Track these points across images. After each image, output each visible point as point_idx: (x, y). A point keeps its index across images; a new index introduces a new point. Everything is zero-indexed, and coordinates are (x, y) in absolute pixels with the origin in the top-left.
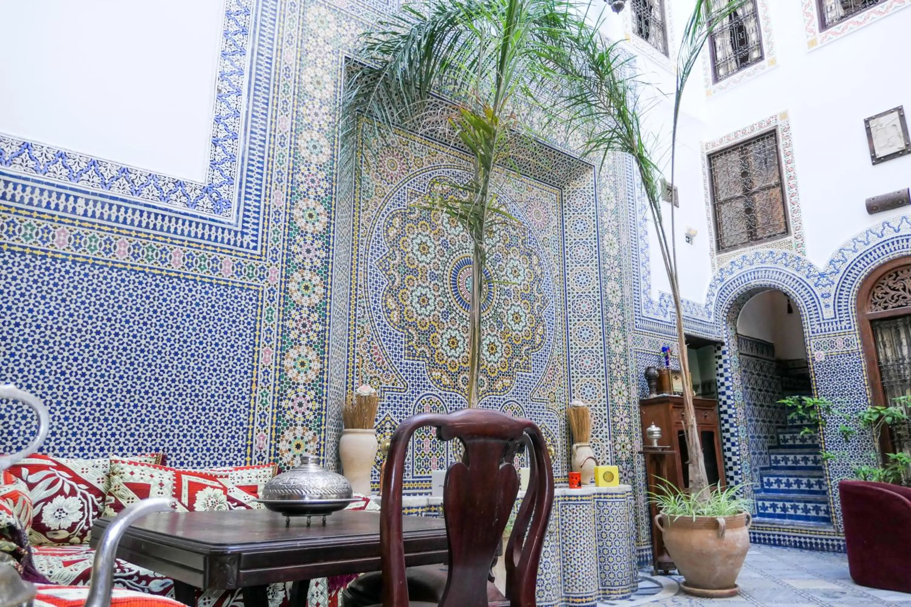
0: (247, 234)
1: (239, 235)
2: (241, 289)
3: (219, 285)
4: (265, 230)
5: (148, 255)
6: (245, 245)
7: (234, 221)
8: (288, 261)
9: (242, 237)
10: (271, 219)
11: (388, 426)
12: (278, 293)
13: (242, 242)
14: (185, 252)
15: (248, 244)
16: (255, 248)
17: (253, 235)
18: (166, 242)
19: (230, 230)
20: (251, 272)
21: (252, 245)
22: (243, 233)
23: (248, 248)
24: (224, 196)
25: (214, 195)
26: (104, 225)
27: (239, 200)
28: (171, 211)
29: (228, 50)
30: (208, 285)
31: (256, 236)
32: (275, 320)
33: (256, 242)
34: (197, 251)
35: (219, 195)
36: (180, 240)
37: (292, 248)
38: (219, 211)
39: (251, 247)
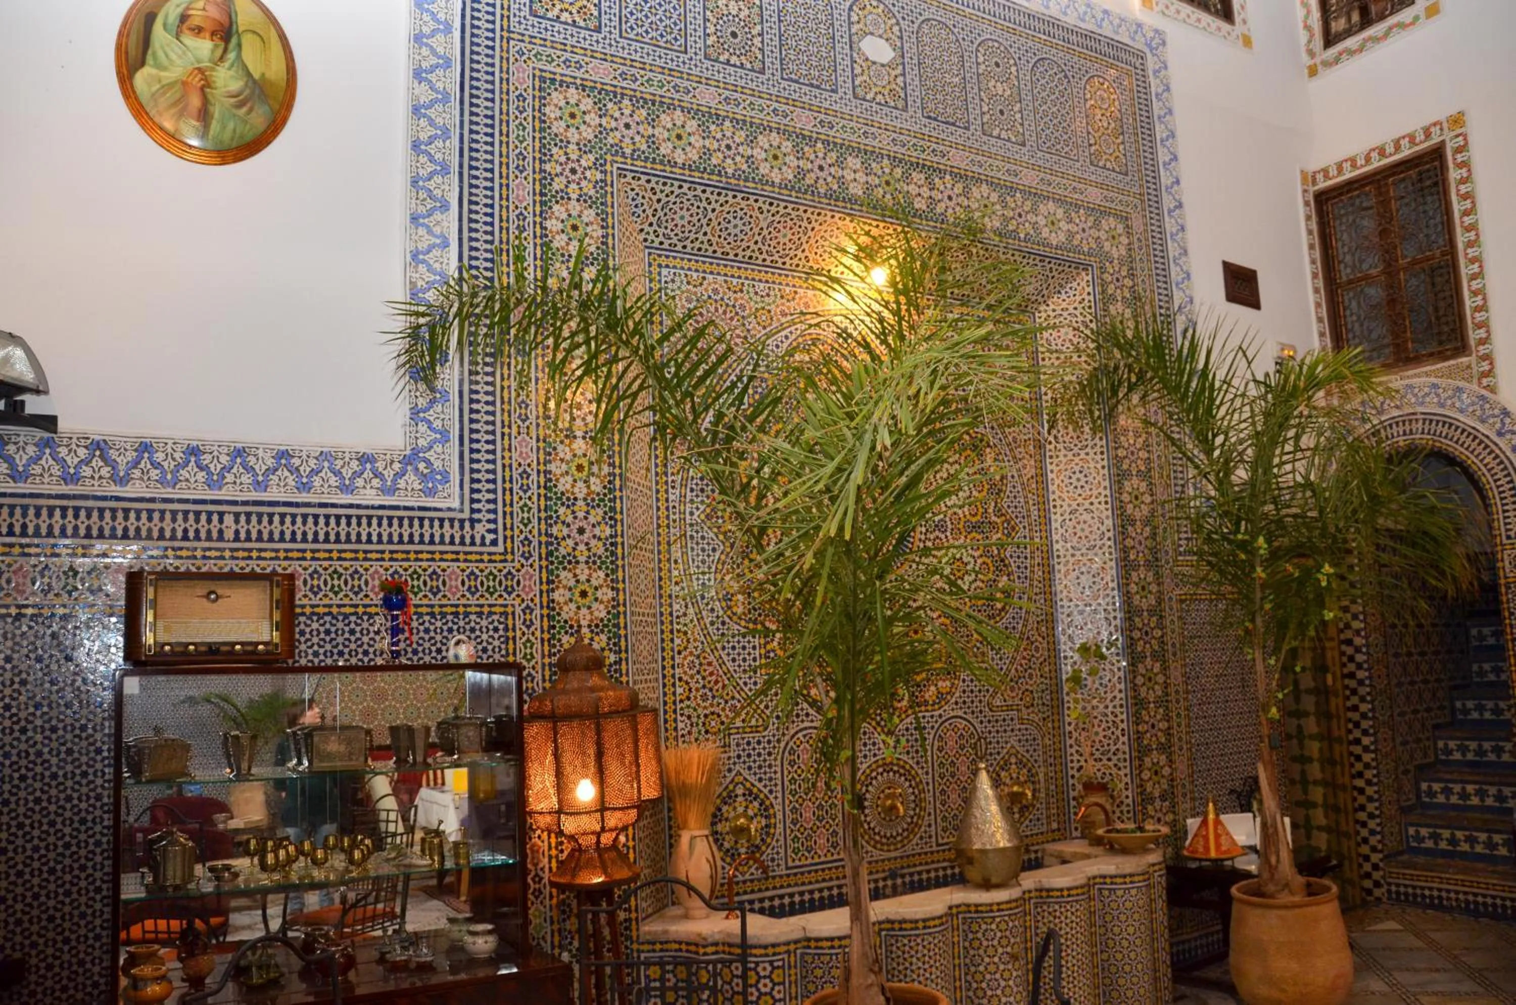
0: (479, 521)
1: (467, 524)
2: (480, 614)
3: (443, 615)
4: (508, 509)
5: (333, 586)
6: (478, 540)
7: (456, 504)
8: (550, 554)
9: (472, 528)
10: (516, 488)
11: (740, 791)
12: (537, 612)
13: (472, 537)
14: (386, 570)
15: (483, 537)
16: (494, 543)
17: (489, 521)
18: (356, 559)
19: (451, 520)
20: (491, 584)
21: (489, 537)
22: (473, 521)
23: (483, 544)
24: (438, 464)
25: (422, 466)
26: (265, 550)
27: (462, 466)
28: (358, 507)
29: (422, 210)
30: (427, 618)
31: (495, 521)
32: (538, 657)
33: (495, 531)
34: (406, 564)
35: (429, 463)
36: (377, 552)
37: (555, 531)
38: (431, 492)
39: (488, 542)
